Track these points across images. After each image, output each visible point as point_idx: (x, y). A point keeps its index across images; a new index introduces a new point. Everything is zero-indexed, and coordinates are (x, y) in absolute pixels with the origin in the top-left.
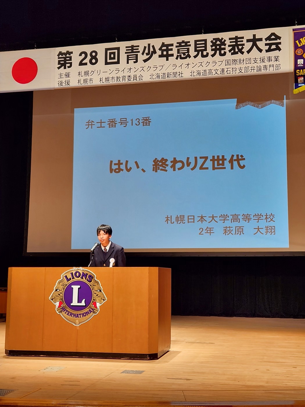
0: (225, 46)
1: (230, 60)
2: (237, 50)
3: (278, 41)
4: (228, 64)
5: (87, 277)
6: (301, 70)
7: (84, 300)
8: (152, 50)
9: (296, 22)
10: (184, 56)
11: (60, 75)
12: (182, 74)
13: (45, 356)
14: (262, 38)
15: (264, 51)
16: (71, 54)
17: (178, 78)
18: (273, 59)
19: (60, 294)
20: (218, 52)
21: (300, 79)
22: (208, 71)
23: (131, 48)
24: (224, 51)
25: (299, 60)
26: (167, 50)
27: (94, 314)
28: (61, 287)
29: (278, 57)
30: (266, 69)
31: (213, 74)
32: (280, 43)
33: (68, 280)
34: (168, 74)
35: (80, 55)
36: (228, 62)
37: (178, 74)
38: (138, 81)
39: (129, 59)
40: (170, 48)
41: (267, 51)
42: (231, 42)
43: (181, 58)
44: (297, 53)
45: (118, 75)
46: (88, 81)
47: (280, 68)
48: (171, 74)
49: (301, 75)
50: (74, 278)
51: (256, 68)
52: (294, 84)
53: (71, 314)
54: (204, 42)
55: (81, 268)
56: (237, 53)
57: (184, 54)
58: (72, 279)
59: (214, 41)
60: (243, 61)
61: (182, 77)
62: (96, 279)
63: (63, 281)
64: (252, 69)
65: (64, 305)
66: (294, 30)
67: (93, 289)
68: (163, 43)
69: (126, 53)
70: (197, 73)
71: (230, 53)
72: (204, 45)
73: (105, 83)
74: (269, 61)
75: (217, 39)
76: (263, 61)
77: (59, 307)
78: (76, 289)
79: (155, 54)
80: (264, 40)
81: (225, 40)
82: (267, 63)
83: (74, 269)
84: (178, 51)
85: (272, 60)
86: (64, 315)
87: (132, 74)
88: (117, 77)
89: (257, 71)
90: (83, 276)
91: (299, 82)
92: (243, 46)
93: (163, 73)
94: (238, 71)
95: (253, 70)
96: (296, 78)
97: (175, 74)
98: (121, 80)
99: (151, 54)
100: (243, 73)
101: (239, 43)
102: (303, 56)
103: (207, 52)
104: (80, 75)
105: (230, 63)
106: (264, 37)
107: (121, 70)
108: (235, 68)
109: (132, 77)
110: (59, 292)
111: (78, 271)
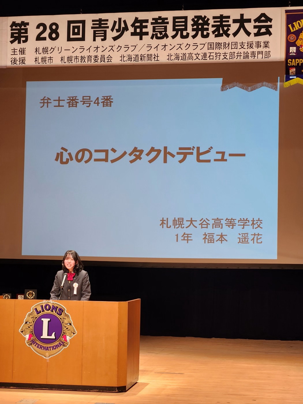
0: (208, 26)
1: (214, 43)
2: (221, 32)
3: (269, 23)
4: (211, 48)
5: (57, 310)
6: (294, 60)
7: (54, 333)
8: (123, 25)
9: (290, 2)
10: (160, 35)
11: (13, 51)
12: (157, 56)
14: (251, 19)
15: (252, 35)
16: (27, 26)
17: (153, 62)
18: (262, 44)
19: (30, 326)
20: (200, 32)
21: (292, 70)
22: (187, 55)
23: (98, 22)
24: (207, 32)
25: (291, 48)
26: (141, 27)
27: (64, 347)
28: (31, 320)
29: (268, 43)
30: (254, 56)
31: (194, 59)
33: (38, 313)
34: (141, 56)
35: (38, 27)
36: (211, 46)
37: (153, 56)
38: (106, 63)
39: (96, 35)
40: (144, 24)
41: (256, 35)
42: (215, 22)
43: (157, 38)
44: (290, 39)
45: (83, 54)
46: (47, 59)
47: (269, 56)
48: (145, 57)
49: (293, 65)
50: (44, 311)
51: (242, 54)
52: (285, 75)
53: (40, 347)
54: (184, 20)
56: (221, 35)
58: (42, 312)
59: (196, 19)
60: (229, 45)
61: (157, 60)
62: (66, 313)
63: (33, 314)
64: (238, 56)
65: (34, 338)
66: (287, 11)
67: (63, 323)
68: (136, 18)
69: (92, 28)
70: (175, 56)
71: (214, 34)
72: (184, 24)
73: (67, 64)
74: (258, 47)
75: (199, 17)
76: (250, 46)
77: (29, 339)
78: (46, 321)
79: (126, 31)
81: (208, 18)
82: (255, 49)
83: (44, 302)
84: (154, 29)
85: (261, 46)
86: (34, 348)
87: (99, 54)
88: (82, 57)
89: (243, 58)
90: (53, 309)
91: (290, 73)
92: (229, 28)
93: (136, 55)
94: (222, 57)
95: (239, 57)
96: (288, 68)
98: (86, 60)
99: (122, 30)
100: (228, 59)
101: (224, 23)
102: (296, 43)
103: (187, 32)
104: (38, 52)
105: (213, 47)
106: (253, 18)
107: (86, 48)
108: (219, 53)
109: (99, 58)
110: (29, 324)
111: (48, 303)
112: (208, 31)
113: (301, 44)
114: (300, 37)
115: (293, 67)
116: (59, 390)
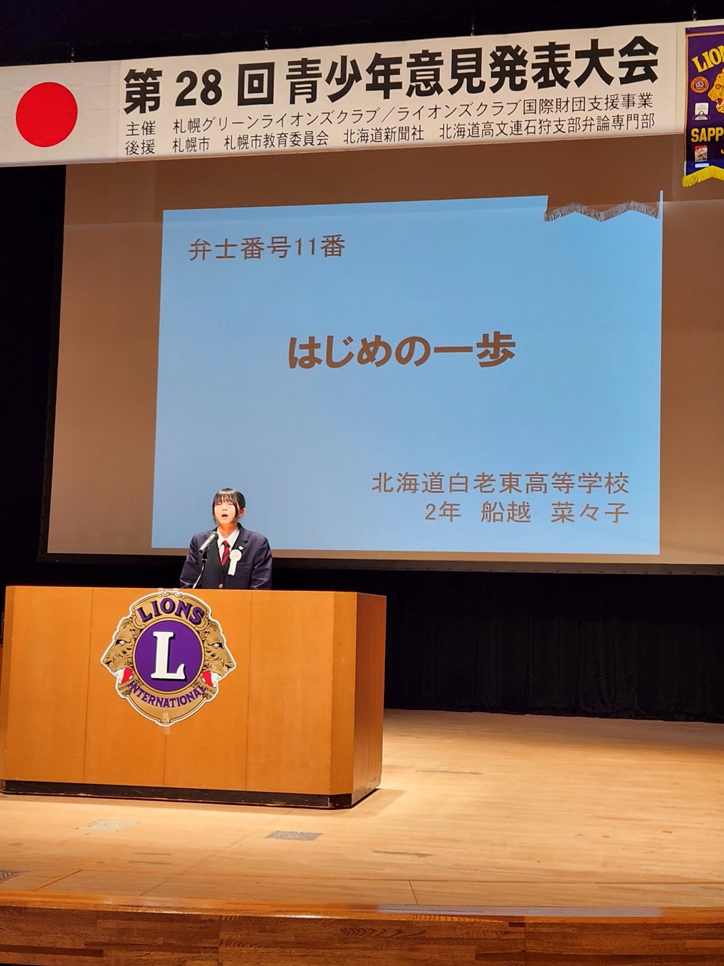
0: (525, 66)
1: (535, 100)
2: (552, 77)
3: (651, 57)
4: (530, 110)
5: (191, 612)
6: (703, 130)
7: (182, 666)
8: (350, 70)
9: (695, 12)
10: (426, 87)
11: (131, 128)
12: (420, 131)
13: (89, 795)
14: (613, 49)
15: (616, 82)
16: (158, 78)
17: (411, 141)
18: (637, 100)
19: (126, 651)
20: (507, 80)
21: (699, 150)
22: (481, 127)
23: (300, 66)
24: (522, 79)
25: (698, 105)
26: (387, 73)
27: (206, 698)
28: (129, 636)
29: (650, 97)
31: (494, 135)
32: (655, 63)
33: (146, 618)
34: (387, 131)
35: (180, 79)
36: (530, 106)
37: (412, 131)
38: (316, 147)
39: (297, 91)
40: (393, 67)
41: (623, 81)
42: (538, 57)
43: (420, 93)
44: (695, 86)
45: (269, 131)
46: (198, 144)
47: (652, 123)
48: (395, 133)
49: (703, 141)
50: (160, 615)
51: (595, 122)
52: (685, 163)
53: (150, 700)
54: (474, 55)
55: (176, 591)
56: (552, 84)
57: (427, 83)
58: (156, 616)
59: (499, 54)
60: (567, 104)
61: (420, 139)
62: (210, 618)
63: (134, 622)
64: (586, 125)
65: (136, 677)
66: (688, 31)
67: (203, 641)
68: (378, 56)
69: (289, 77)
70: (457, 130)
71: (537, 83)
72: (474, 63)
73: (238, 150)
74: (628, 106)
75: (505, 50)
76: (612, 105)
77: (124, 680)
78: (163, 638)
79: (357, 82)
80: (616, 53)
81: (524, 50)
82: (622, 111)
83: (160, 593)
84: (413, 74)
85: (634, 103)
86: (134, 701)
87: (302, 129)
88: (266, 135)
89: (598, 130)
90: (180, 609)
91: (696, 157)
92: (568, 68)
93: (377, 130)
94: (553, 129)
95: (588, 127)
96: (691, 148)
97: (404, 131)
98: (276, 143)
99: (348, 81)
100: (564, 132)
101: (557, 60)
102: (709, 94)
103: (482, 79)
104: (179, 129)
105: (534, 109)
106: (618, 46)
107: (276, 118)
108: (547, 121)
109: (302, 137)
110: (123, 646)
111: (169, 597)
112: (525, 75)
113: (719, 97)
114: (716, 82)
115: (702, 144)
116: (191, 802)
